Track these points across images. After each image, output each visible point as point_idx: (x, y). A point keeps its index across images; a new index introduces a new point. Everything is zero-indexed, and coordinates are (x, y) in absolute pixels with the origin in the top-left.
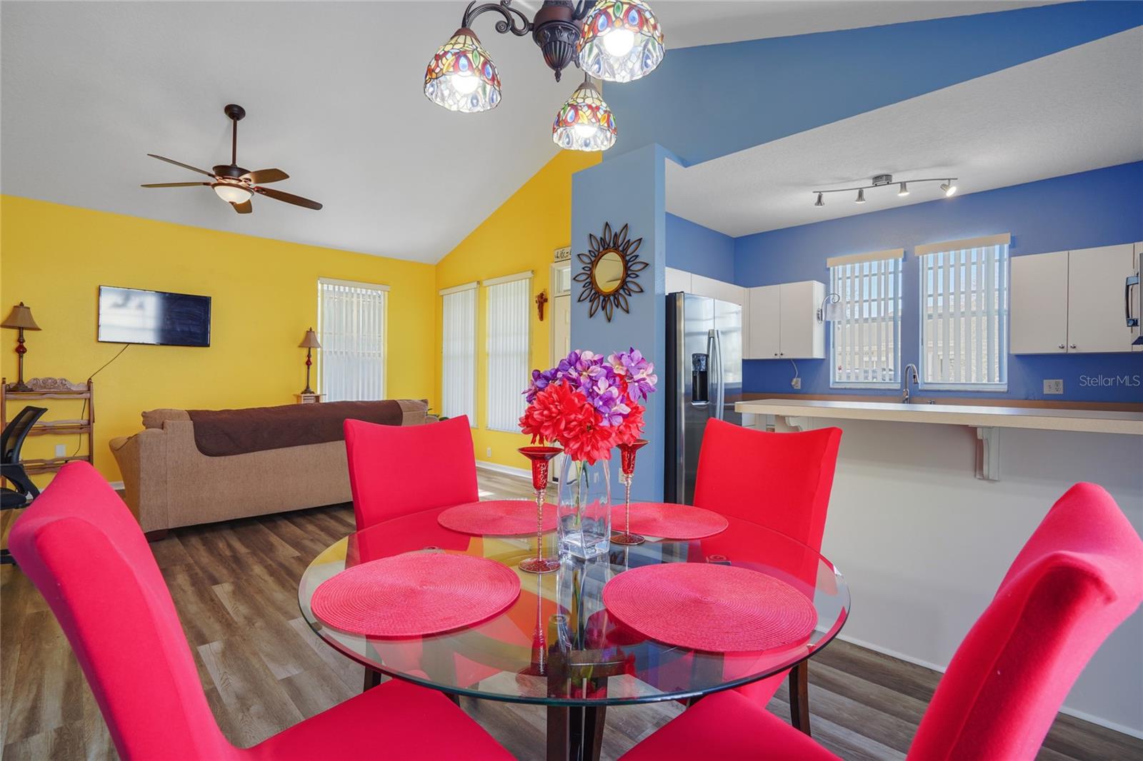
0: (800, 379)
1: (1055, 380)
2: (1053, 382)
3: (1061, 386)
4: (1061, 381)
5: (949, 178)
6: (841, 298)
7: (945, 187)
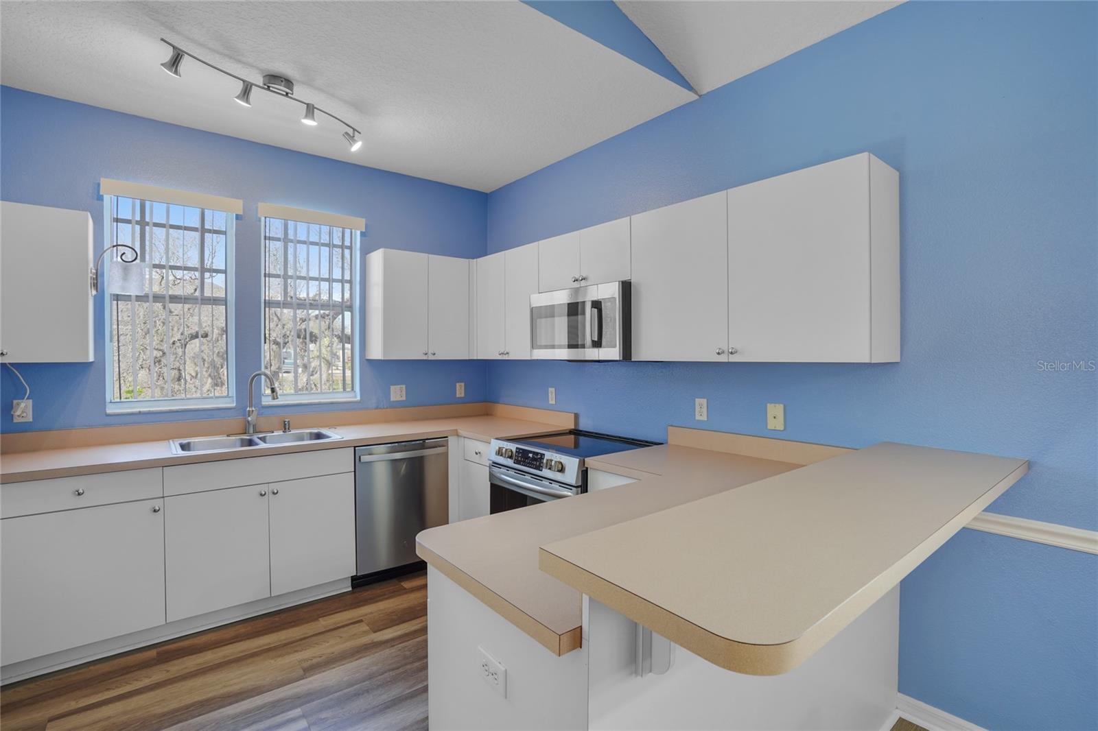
0: (30, 402)
1: (399, 386)
2: (398, 387)
3: (404, 393)
4: (404, 386)
5: (355, 127)
6: (139, 257)
7: (351, 138)
